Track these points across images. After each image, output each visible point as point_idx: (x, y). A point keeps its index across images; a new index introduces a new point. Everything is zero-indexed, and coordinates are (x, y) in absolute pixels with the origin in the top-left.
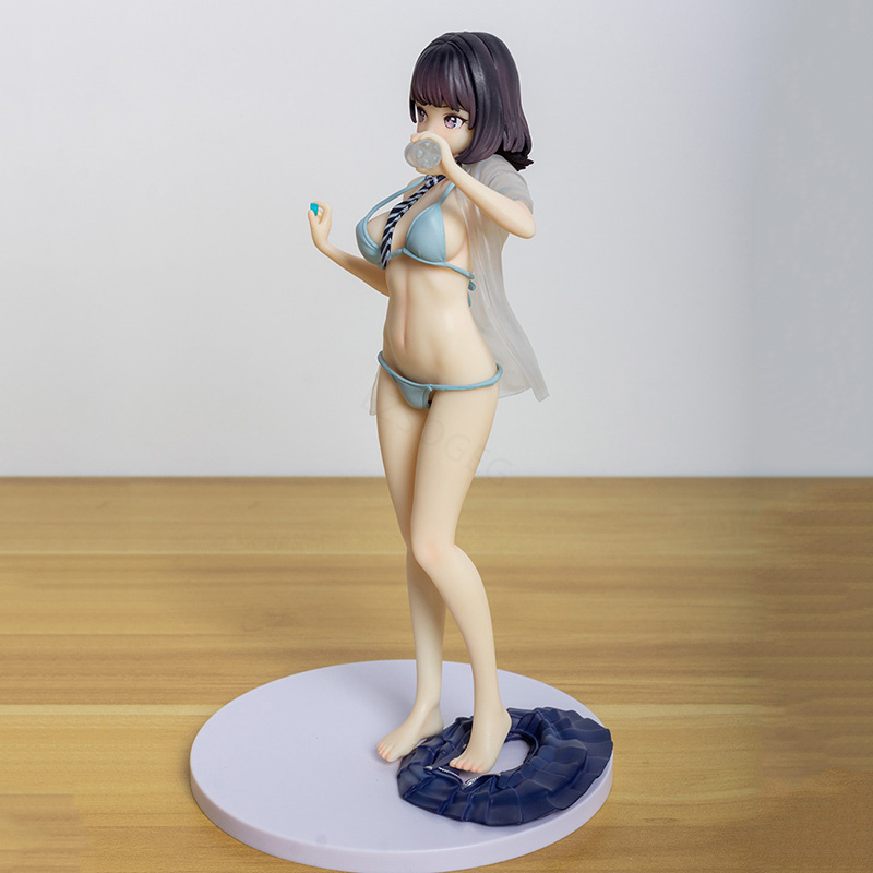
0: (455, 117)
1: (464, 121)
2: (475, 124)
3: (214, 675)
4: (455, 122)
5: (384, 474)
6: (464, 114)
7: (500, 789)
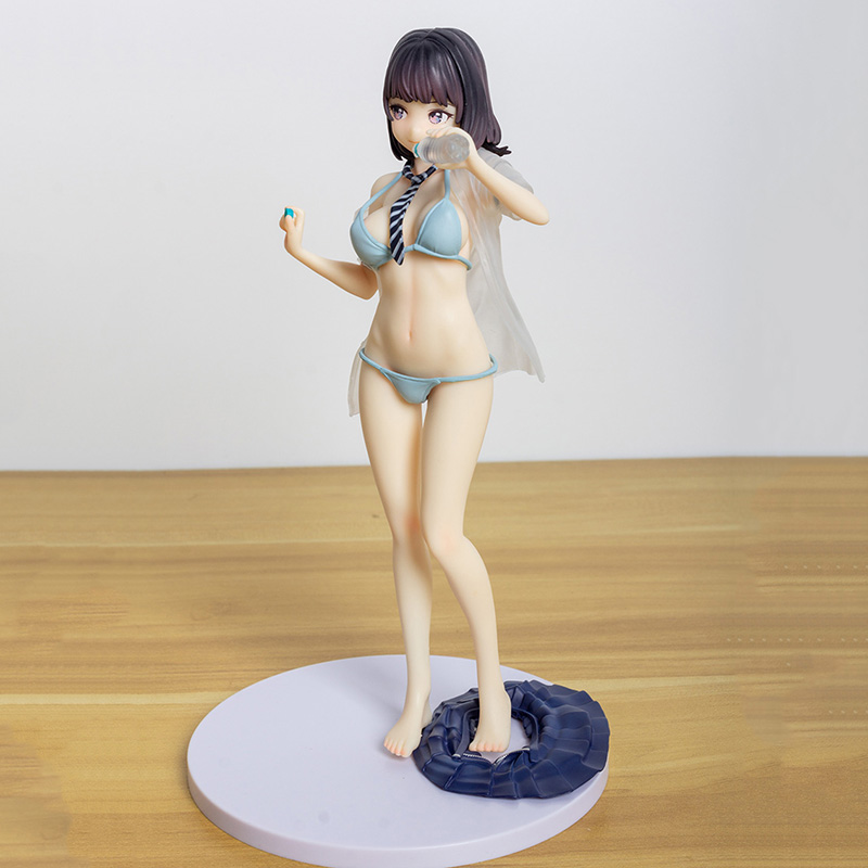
0: (441, 112)
1: (450, 115)
2: (463, 118)
3: (167, 664)
4: (440, 117)
5: (369, 463)
6: (451, 109)
7: (534, 764)
